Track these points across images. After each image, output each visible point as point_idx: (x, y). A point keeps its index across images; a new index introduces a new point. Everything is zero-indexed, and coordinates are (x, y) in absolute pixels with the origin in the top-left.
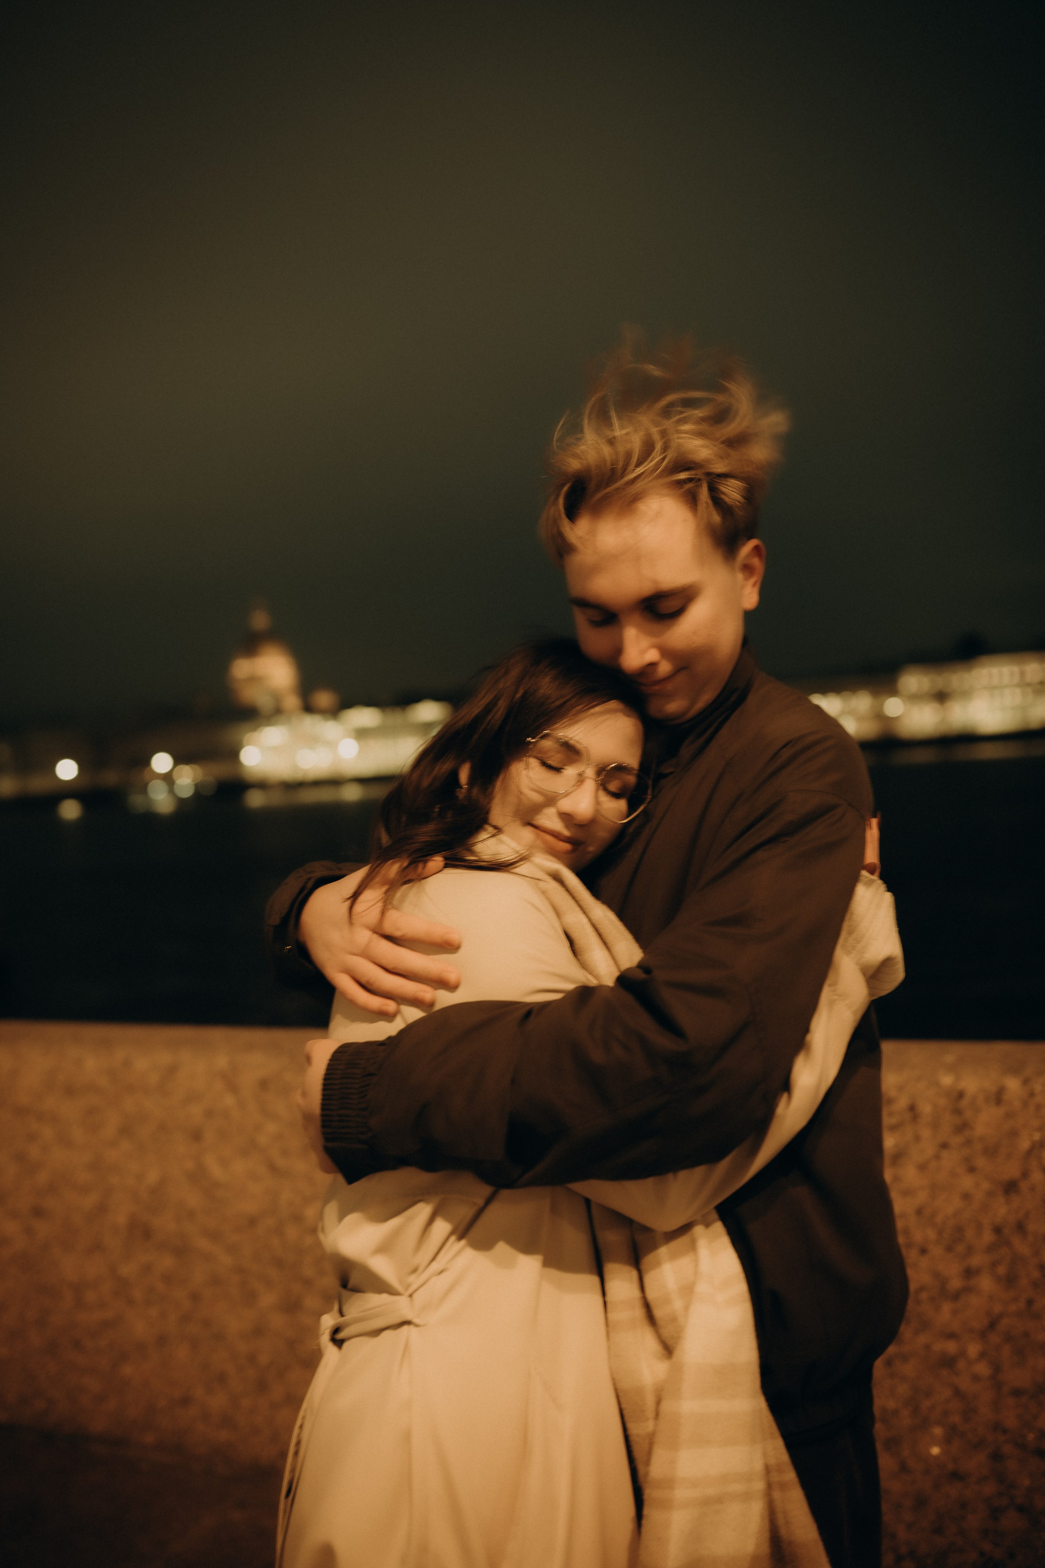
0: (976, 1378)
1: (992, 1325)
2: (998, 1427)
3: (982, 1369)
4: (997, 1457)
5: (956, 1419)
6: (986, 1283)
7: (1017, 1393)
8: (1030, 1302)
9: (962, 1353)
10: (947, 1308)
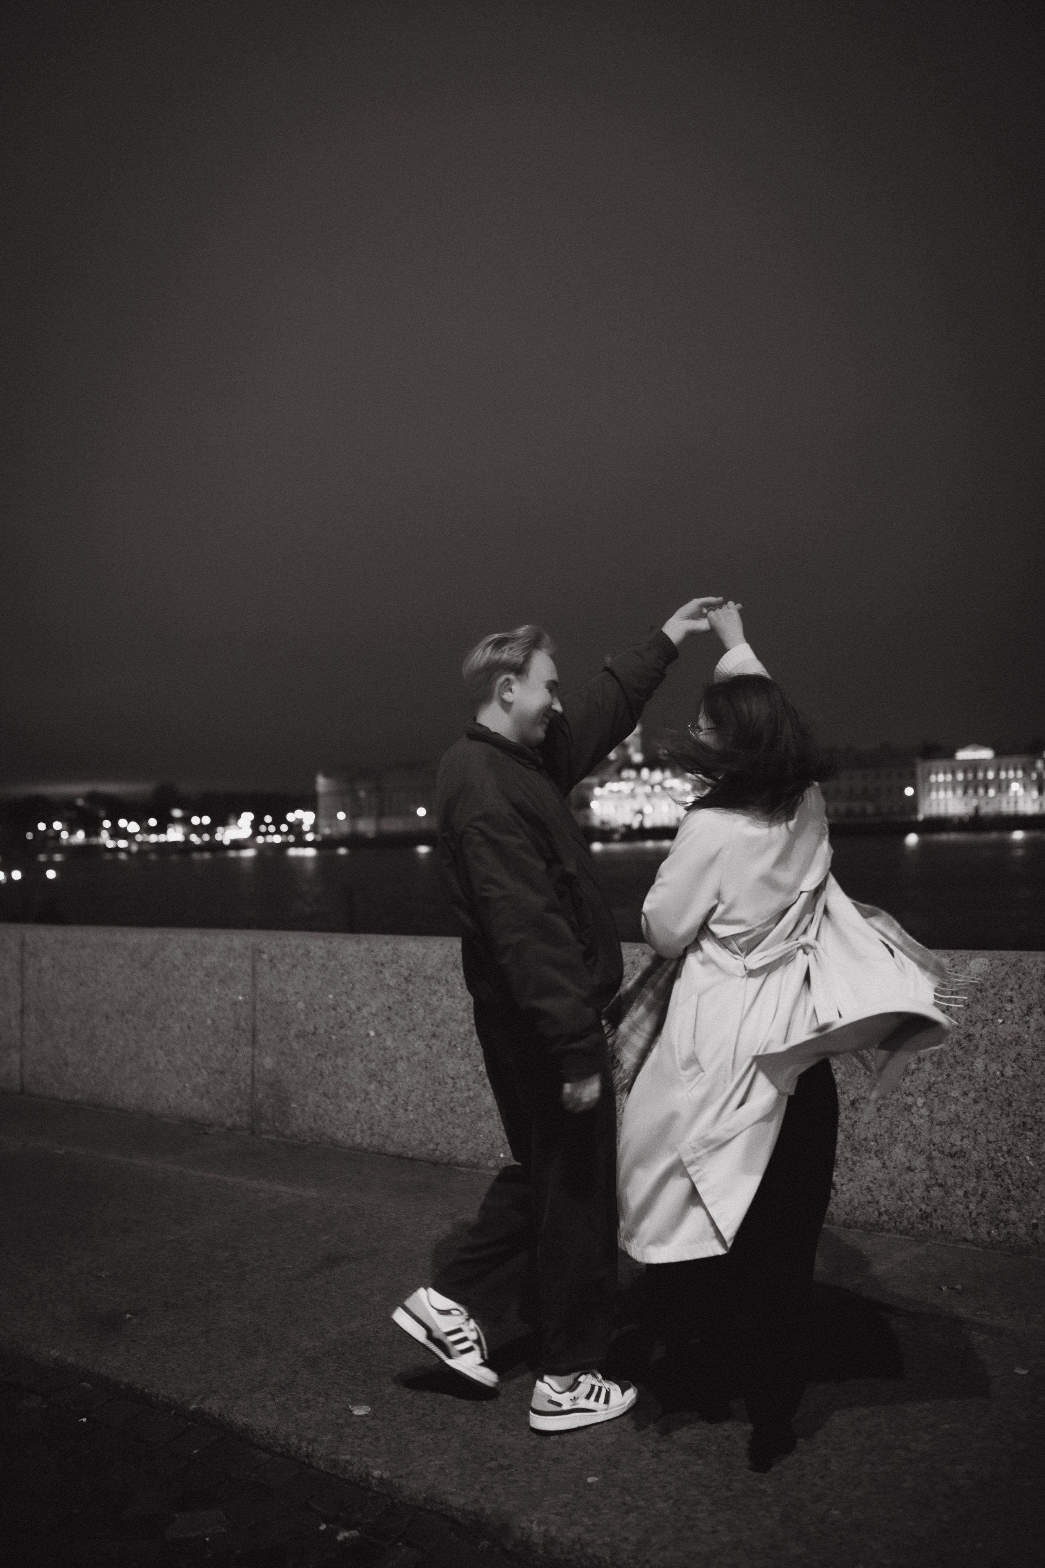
0: (921, 1117)
1: (930, 1088)
2: (931, 1142)
3: (924, 1112)
4: (930, 1158)
5: (911, 1138)
6: (928, 1066)
7: (941, 1124)
8: (948, 1075)
9: (916, 1103)
10: (908, 1079)
